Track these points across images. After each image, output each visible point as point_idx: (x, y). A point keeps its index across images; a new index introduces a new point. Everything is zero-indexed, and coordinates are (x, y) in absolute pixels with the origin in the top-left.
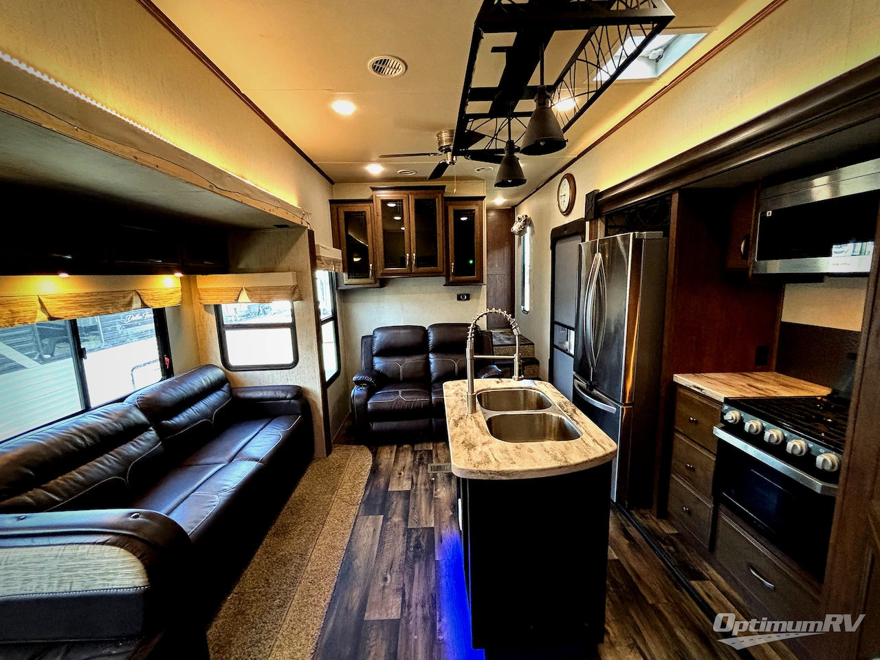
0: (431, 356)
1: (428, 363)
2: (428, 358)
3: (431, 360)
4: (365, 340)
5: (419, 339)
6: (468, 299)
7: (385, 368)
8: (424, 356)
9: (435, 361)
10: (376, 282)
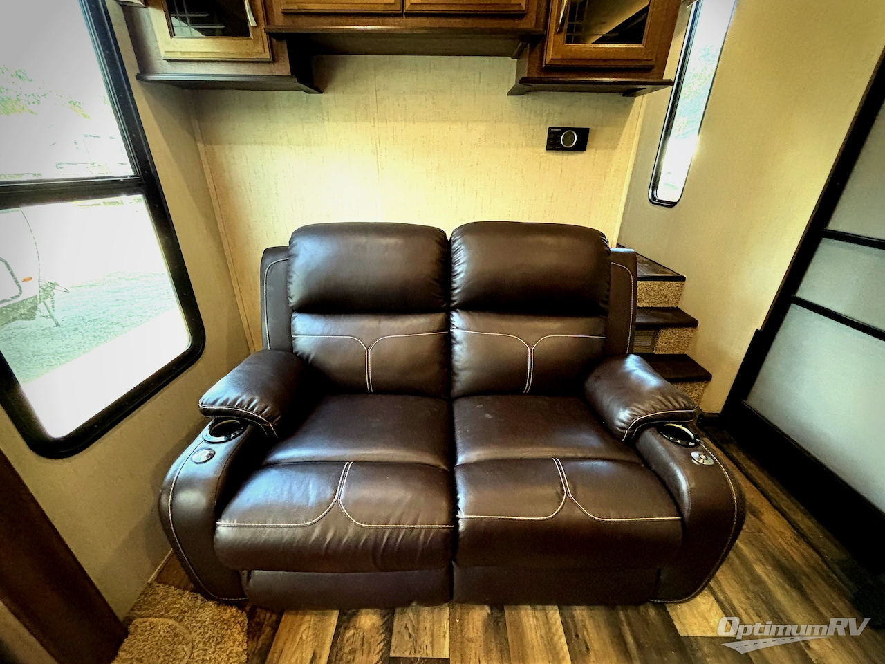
0: (457, 319)
1: (446, 341)
2: (447, 325)
3: (458, 334)
4: (270, 261)
5: (425, 266)
6: (581, 147)
7: (325, 347)
8: (440, 317)
9: (469, 339)
10: (274, 59)
